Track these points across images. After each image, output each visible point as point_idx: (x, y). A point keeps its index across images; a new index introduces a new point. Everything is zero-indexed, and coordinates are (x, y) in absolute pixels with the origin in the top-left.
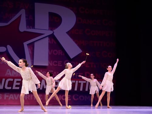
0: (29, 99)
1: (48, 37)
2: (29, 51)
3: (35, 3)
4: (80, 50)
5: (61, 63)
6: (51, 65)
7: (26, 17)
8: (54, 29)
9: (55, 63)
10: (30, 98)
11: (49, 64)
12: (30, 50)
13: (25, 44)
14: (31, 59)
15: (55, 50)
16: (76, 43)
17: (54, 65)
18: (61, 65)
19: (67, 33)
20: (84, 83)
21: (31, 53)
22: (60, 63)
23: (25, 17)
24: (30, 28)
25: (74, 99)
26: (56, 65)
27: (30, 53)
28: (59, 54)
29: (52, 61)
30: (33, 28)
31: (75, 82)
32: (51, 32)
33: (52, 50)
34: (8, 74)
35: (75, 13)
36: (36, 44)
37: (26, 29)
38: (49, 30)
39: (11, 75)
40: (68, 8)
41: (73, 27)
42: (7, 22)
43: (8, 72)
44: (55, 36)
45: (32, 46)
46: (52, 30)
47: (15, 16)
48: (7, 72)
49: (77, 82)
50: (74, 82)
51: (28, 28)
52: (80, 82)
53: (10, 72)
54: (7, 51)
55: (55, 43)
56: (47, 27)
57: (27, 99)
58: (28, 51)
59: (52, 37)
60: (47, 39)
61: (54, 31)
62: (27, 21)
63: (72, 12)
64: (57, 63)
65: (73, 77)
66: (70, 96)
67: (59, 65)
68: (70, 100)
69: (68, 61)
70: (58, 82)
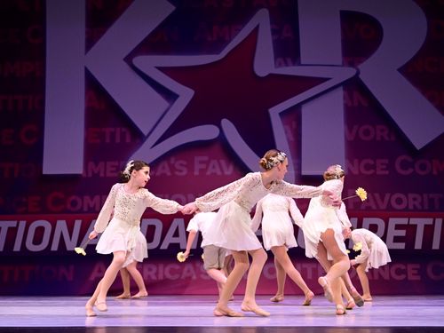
1: (341, 88)
2: (286, 133)
5: (384, 167)
6: (356, 172)
7: (274, 32)
8: (361, 62)
9: (368, 167)
11: (349, 170)
12: (289, 132)
13: (274, 112)
15: (366, 127)
17: (364, 172)
18: (387, 172)
19: (399, 70)
21: (292, 139)
22: (382, 164)
23: (270, 33)
24: (287, 65)
25: (432, 276)
26: (371, 172)
27: (288, 139)
28: (378, 138)
29: (356, 161)
30: (294, 64)
31: (431, 223)
33: (356, 127)
36: (306, 111)
37: (276, 67)
38: (343, 66)
42: (217, 50)
45: (293, 118)
46: (352, 64)
47: (240, 30)
49: (439, 222)
50: (429, 221)
51: (280, 65)
55: (365, 104)
58: (284, 132)
59: (354, 87)
61: (360, 67)
62: (275, 42)
64: (374, 167)
65: (426, 207)
66: (418, 266)
67: (379, 172)
68: (418, 278)
69: (410, 159)
70: (380, 223)
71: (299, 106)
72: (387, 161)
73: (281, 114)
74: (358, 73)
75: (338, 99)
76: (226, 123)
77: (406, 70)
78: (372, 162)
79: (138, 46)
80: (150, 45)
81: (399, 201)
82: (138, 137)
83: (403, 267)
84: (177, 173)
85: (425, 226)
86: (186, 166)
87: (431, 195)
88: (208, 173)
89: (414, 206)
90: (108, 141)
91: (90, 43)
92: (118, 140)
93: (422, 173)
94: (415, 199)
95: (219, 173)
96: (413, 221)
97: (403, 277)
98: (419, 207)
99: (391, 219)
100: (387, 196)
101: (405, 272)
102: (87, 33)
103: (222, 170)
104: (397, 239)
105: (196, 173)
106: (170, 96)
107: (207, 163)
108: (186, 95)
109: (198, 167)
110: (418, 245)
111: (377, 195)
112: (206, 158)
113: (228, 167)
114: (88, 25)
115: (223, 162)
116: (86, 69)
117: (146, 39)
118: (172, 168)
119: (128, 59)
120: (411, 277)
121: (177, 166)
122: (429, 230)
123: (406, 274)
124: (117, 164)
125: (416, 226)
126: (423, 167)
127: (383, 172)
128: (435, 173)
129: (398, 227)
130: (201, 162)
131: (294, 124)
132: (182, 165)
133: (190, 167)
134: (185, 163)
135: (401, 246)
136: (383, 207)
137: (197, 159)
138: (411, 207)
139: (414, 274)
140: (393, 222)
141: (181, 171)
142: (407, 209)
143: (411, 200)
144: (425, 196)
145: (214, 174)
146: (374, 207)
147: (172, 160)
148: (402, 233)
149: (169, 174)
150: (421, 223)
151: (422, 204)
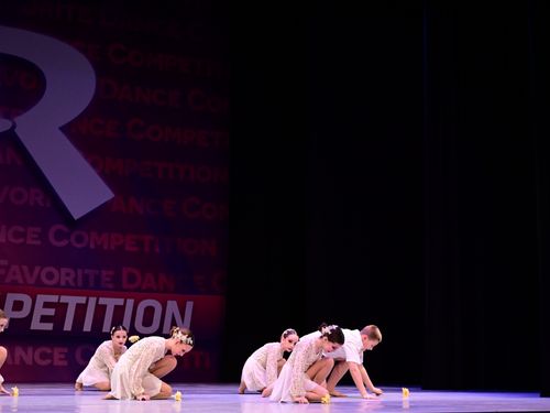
4: (107, 189)
5: (35, 236)
6: (3, 240)
9: (17, 235)
15: (19, 189)
16: (94, 165)
17: (13, 240)
18: (39, 242)
20: (116, 307)
22: (34, 233)
25: (80, 362)
26: (21, 240)
28: (32, 203)
29: (3, 227)
31: (84, 302)
32: (5, 126)
33: (7, 188)
35: (93, 63)
40: (70, 43)
41: (87, 108)
44: (17, 138)
49: (92, 301)
50: (82, 300)
52: (102, 301)
55: (19, 162)
59: (8, 141)
61: (17, 120)
64: (24, 235)
65: (80, 284)
66: (66, 350)
67: (29, 242)
68: (65, 363)
69: (65, 229)
70: (26, 299)
72: (38, 230)
74: (14, 126)
78: (21, 230)
81: (50, 276)
83: (49, 351)
85: (78, 305)
87: (87, 271)
89: (67, 282)
93: (79, 246)
94: (68, 275)
96: (64, 299)
97: (49, 361)
98: (72, 284)
99: (39, 296)
100: (37, 269)
101: (51, 356)
104: (44, 319)
110: (68, 326)
111: (25, 268)
120: (57, 363)
122: (81, 309)
123: (52, 359)
125: (67, 304)
126: (80, 239)
127: (35, 242)
128: (92, 246)
129: (47, 305)
135: (49, 326)
136: (31, 281)
138: (63, 283)
139: (61, 359)
140: (41, 299)
142: (58, 285)
143: (64, 275)
144: (80, 272)
146: (21, 281)
148: (51, 312)
150: (72, 301)
151: (75, 280)
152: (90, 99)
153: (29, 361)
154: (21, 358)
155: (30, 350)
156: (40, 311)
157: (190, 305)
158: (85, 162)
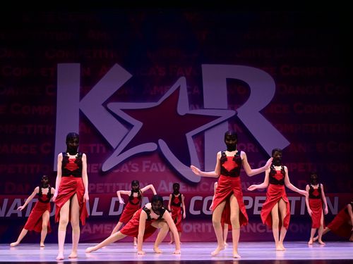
0: (200, 231)
1: (227, 122)
2: (196, 147)
3: (203, 65)
7: (189, 90)
8: (238, 107)
10: (201, 229)
12: (198, 148)
13: (189, 136)
14: (200, 161)
15: (241, 144)
19: (260, 112)
20: (296, 201)
21: (199, 151)
23: (186, 89)
24: (196, 108)
27: (197, 151)
28: (248, 151)
30: (200, 108)
32: (232, 113)
34: (163, 189)
35: (273, 77)
36: (207, 135)
37: (190, 110)
38: (228, 109)
39: (167, 190)
40: (261, 68)
41: (271, 102)
42: (155, 99)
43: (163, 186)
44: (238, 118)
45: (200, 138)
46: (233, 109)
47: (169, 89)
48: (161, 185)
51: (192, 109)
53: (165, 185)
54: (159, 150)
55: (241, 131)
56: (225, 104)
57: (197, 230)
59: (234, 121)
60: (226, 125)
61: (238, 110)
62: (189, 96)
63: (267, 74)
70: (250, 199)
71: (203, 132)
72: (253, 164)
73: (193, 137)
74: (237, 114)
75: (225, 128)
76: (161, 142)
77: (263, 112)
79: (110, 97)
80: (117, 97)
82: (110, 150)
84: (133, 171)
86: (138, 167)
88: (151, 170)
90: (92, 151)
91: (82, 95)
92: (98, 151)
95: (157, 170)
97: (263, 231)
99: (256, 197)
102: (81, 89)
103: (159, 169)
104: (260, 209)
105: (144, 170)
106: (129, 126)
107: (150, 165)
108: (138, 125)
109: (144, 167)
111: (248, 183)
112: (149, 162)
113: (162, 167)
114: (81, 85)
115: (159, 164)
116: (80, 111)
117: (115, 93)
118: (130, 168)
119: (105, 105)
121: (133, 166)
123: (266, 229)
124: (97, 165)
129: (261, 202)
130: (147, 164)
131: (200, 143)
132: (135, 166)
133: (140, 167)
134: (137, 165)
137: (144, 162)
140: (258, 199)
141: (135, 169)
145: (154, 172)
147: (130, 163)
149: (128, 171)
152: (273, 95)
153: (254, 231)
154: (250, 229)
155: (254, 224)
156: (257, 205)
157: (336, 199)
158: (274, 128)
